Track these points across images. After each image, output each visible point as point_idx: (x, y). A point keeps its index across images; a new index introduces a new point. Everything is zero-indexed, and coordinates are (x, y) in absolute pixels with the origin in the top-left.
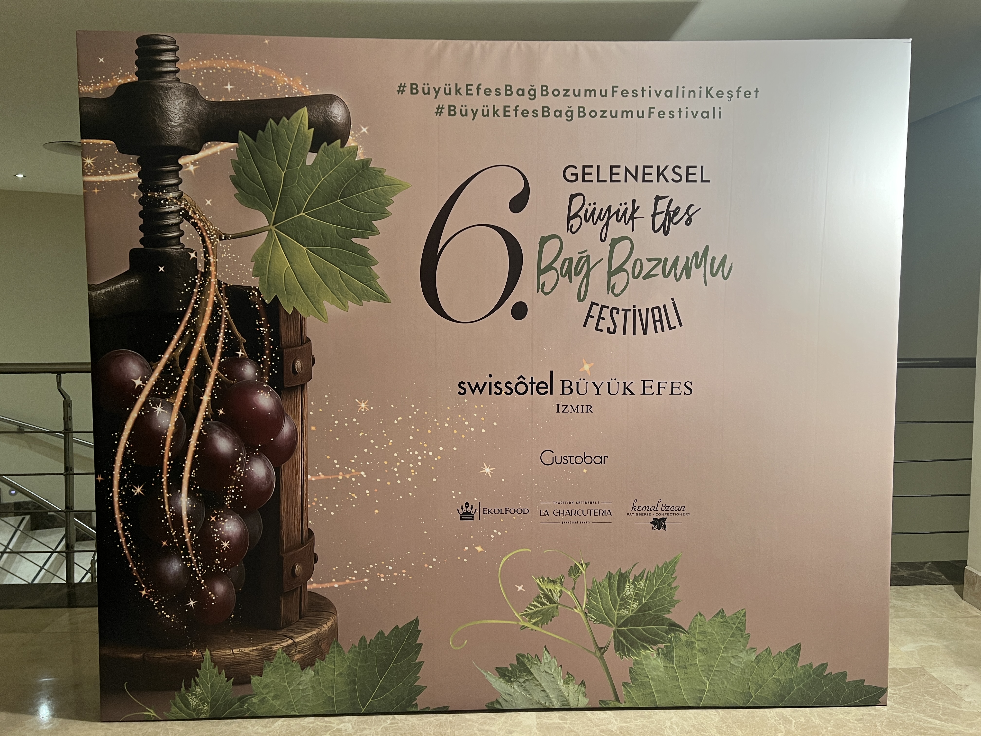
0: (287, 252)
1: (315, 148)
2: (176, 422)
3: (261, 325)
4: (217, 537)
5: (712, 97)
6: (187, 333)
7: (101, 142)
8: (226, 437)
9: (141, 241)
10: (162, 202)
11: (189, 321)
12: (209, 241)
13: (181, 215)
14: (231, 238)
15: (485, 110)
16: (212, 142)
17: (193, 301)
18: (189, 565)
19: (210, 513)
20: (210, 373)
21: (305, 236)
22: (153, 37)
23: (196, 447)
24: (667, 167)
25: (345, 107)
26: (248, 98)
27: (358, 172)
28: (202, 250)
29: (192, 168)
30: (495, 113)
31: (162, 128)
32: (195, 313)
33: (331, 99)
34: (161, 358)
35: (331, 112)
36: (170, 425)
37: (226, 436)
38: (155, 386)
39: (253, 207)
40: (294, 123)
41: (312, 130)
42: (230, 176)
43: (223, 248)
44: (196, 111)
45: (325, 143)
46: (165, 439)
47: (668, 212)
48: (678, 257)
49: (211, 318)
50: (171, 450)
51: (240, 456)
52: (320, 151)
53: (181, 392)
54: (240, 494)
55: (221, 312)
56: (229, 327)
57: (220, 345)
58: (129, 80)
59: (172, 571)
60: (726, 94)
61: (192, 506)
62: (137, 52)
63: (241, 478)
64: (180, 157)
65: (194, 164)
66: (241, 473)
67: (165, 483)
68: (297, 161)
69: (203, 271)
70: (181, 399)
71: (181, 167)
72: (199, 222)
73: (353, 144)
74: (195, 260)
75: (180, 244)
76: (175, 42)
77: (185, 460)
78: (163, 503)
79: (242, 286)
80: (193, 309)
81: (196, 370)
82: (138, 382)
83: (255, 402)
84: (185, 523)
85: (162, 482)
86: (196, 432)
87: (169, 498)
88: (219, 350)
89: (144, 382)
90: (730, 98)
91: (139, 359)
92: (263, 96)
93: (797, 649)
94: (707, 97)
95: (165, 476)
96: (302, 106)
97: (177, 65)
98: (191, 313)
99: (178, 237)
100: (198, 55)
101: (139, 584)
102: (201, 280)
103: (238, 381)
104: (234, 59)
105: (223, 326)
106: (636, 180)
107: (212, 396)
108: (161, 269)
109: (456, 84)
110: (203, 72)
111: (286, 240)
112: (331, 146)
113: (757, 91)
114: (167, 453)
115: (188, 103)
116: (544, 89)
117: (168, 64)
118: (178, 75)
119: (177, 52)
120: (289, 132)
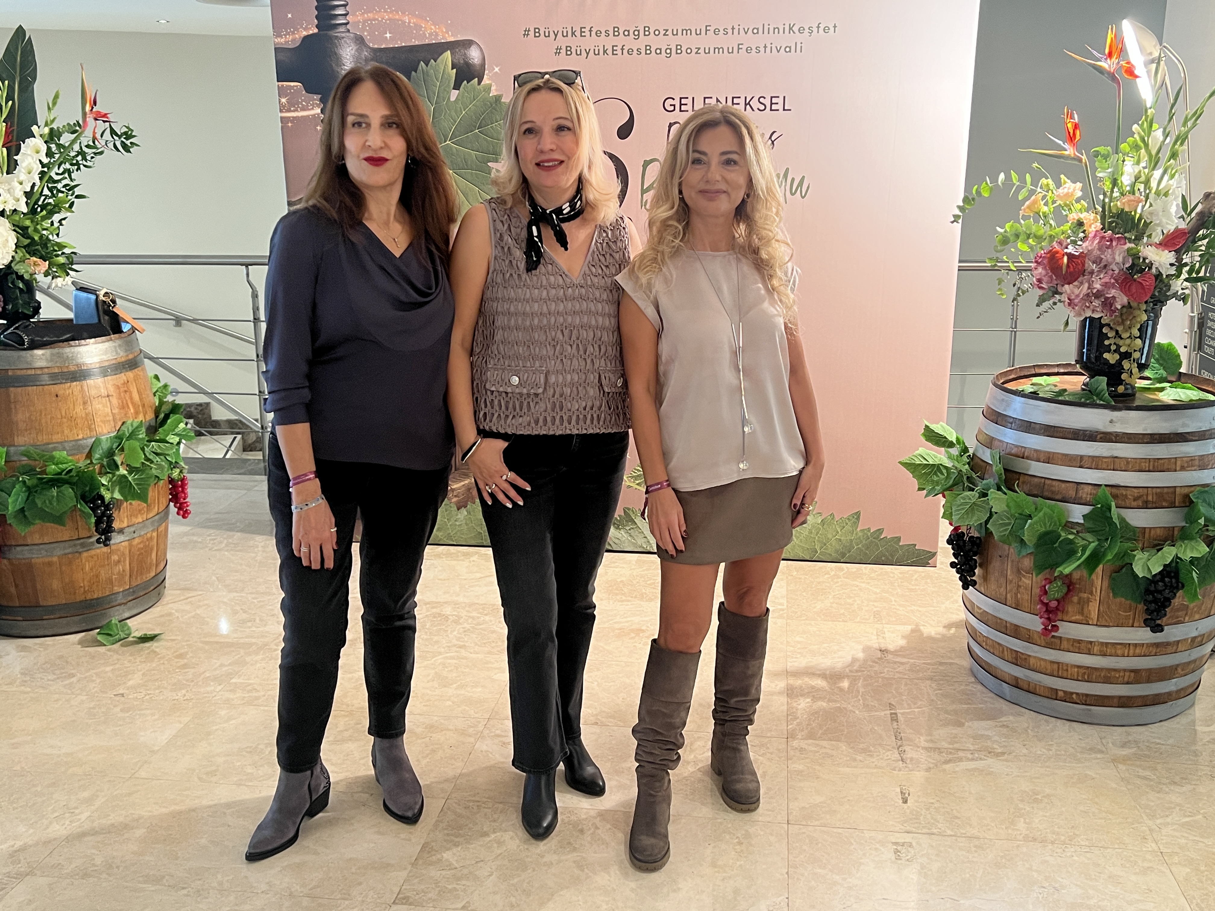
1: (457, 87)
5: (794, 33)
7: (292, 84)
15: (597, 49)
24: (753, 97)
25: (481, 49)
26: (403, 44)
27: (492, 105)
30: (605, 52)
31: (338, 72)
33: (469, 43)
35: (470, 55)
40: (440, 65)
41: (455, 70)
44: (363, 56)
45: (465, 82)
52: (461, 89)
58: (311, 32)
60: (807, 30)
62: (317, 8)
68: (443, 97)
73: (488, 82)
90: (811, 33)
92: (415, 42)
93: (858, 515)
94: (790, 33)
96: (446, 50)
97: (348, 18)
100: (364, 9)
104: (391, 12)
109: (572, 28)
110: (368, 23)
112: (469, 84)
113: (835, 27)
115: (357, 50)
116: (647, 29)
117: (340, 17)
118: (348, 26)
119: (347, 7)
120: (436, 73)
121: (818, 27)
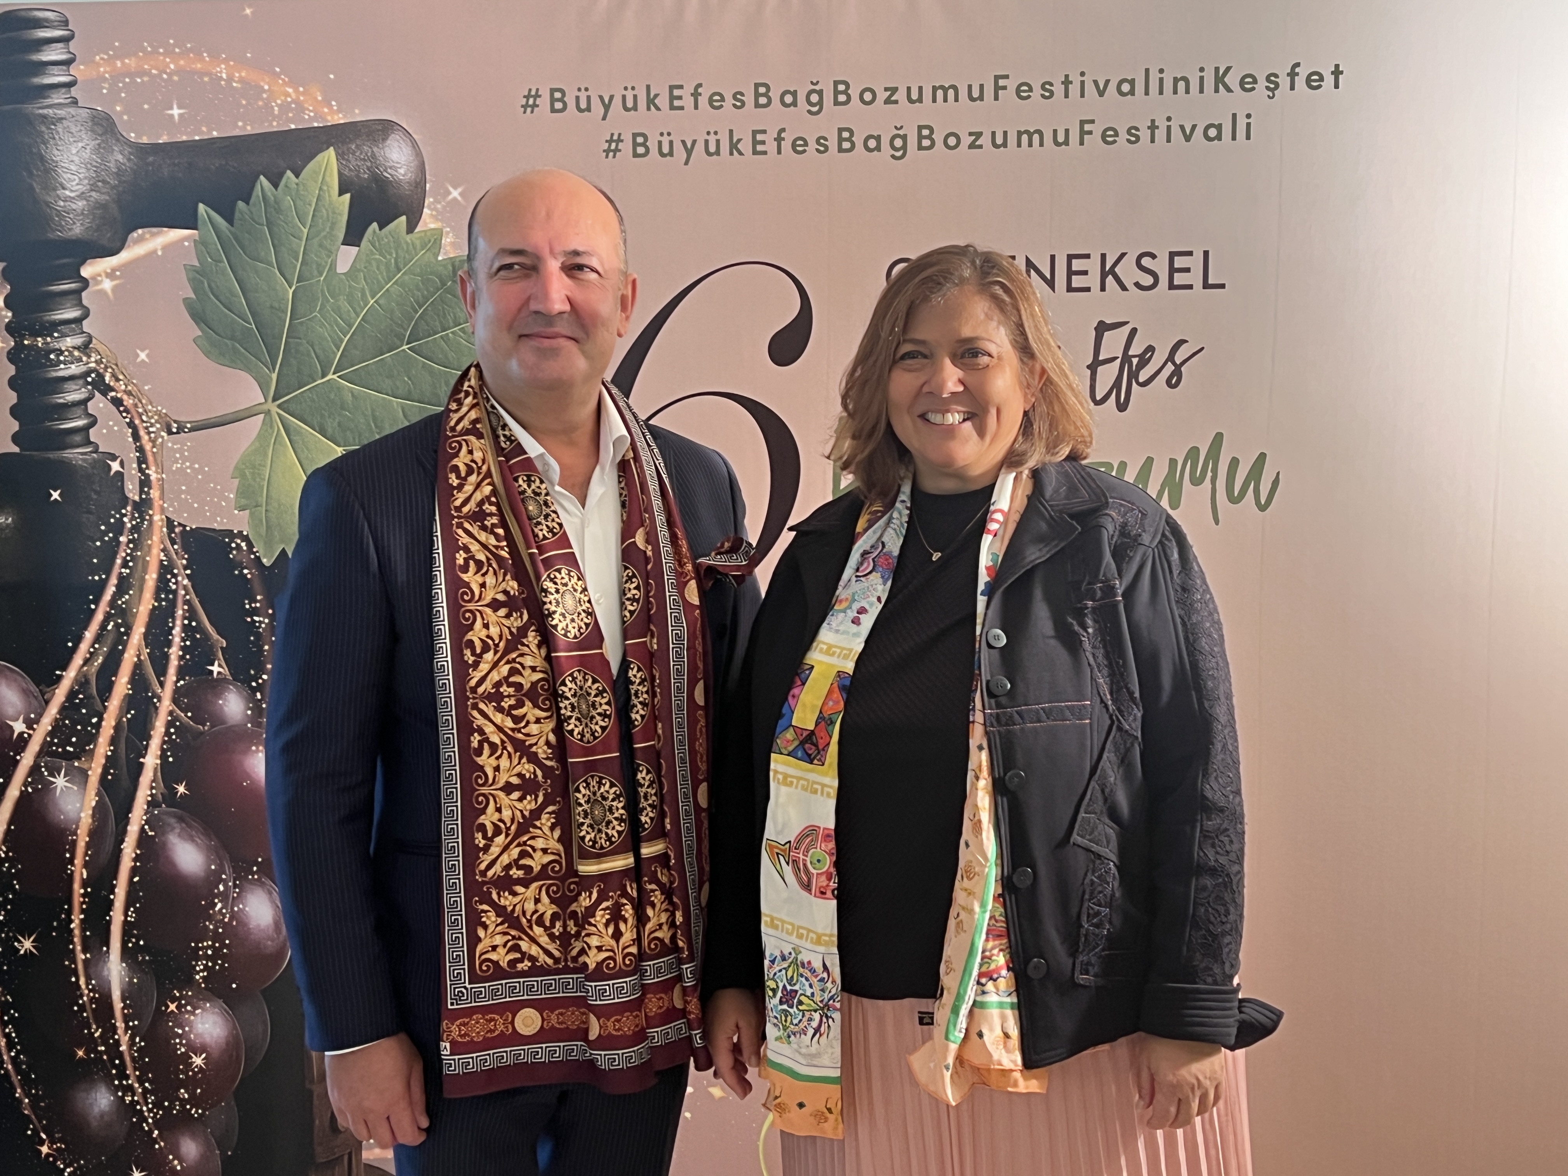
0: (302, 456)
1: (353, 237)
2: (94, 808)
3: (255, 612)
4: (181, 1044)
5: (1229, 90)
6: (110, 627)
8: (193, 841)
9: (15, 439)
10: (52, 356)
11: (112, 604)
12: (146, 437)
13: (88, 383)
14: (191, 430)
15: (712, 139)
16: (146, 230)
17: (119, 561)
18: (128, 1099)
19: (165, 996)
20: (157, 708)
21: (339, 424)
22: (23, 13)
23: (135, 860)
24: (1123, 255)
25: (414, 144)
26: (215, 134)
27: (443, 284)
28: (133, 455)
29: (107, 285)
30: (734, 147)
31: (47, 204)
32: (123, 585)
33: (383, 129)
34: (60, 678)
35: (386, 159)
36: (83, 815)
37: (192, 839)
38: (51, 734)
39: (232, 365)
40: (310, 184)
41: (348, 196)
42: (185, 300)
43: (176, 451)
44: (112, 165)
45: (375, 225)
46: (74, 843)
47: (1126, 358)
48: (1150, 461)
49: (157, 598)
50: (86, 865)
51: (221, 880)
52: (365, 242)
53: (102, 748)
54: (224, 957)
55: (176, 583)
56: (191, 614)
57: (174, 652)
59: (96, 1110)
60: (1262, 83)
61: (131, 979)
63: (225, 926)
64: (83, 262)
65: (111, 275)
66: (224, 915)
67: (77, 932)
68: (319, 265)
69: (137, 498)
70: (103, 761)
71: (85, 283)
72: (125, 397)
73: (432, 226)
74: (120, 475)
75: (89, 443)
76: (66, 23)
77: (114, 886)
78: (75, 973)
79: (214, 530)
80: (121, 577)
81: (130, 702)
82: (19, 727)
83: (248, 770)
84: (118, 1013)
85: (72, 930)
86: (133, 829)
87: (86, 962)
88: (174, 663)
89: (30, 726)
90: (1272, 90)
91: (19, 678)
92: (244, 127)
94: (1217, 90)
95: (77, 918)
96: (325, 146)
97: (73, 70)
98: (117, 586)
99: (86, 429)
100: (114, 48)
101: (36, 1132)
102: (133, 518)
103: (212, 726)
104: (184, 53)
105: (180, 612)
106: (1053, 288)
107: (163, 756)
108: (55, 495)
109: (648, 87)
110: (124, 82)
111: (299, 432)
112: (386, 230)
113: (1337, 72)
114: (79, 871)
115: (97, 150)
116: (841, 88)
117: (55, 69)
118: (74, 91)
119: (71, 43)
120: (299, 203)
121: (1293, 75)
